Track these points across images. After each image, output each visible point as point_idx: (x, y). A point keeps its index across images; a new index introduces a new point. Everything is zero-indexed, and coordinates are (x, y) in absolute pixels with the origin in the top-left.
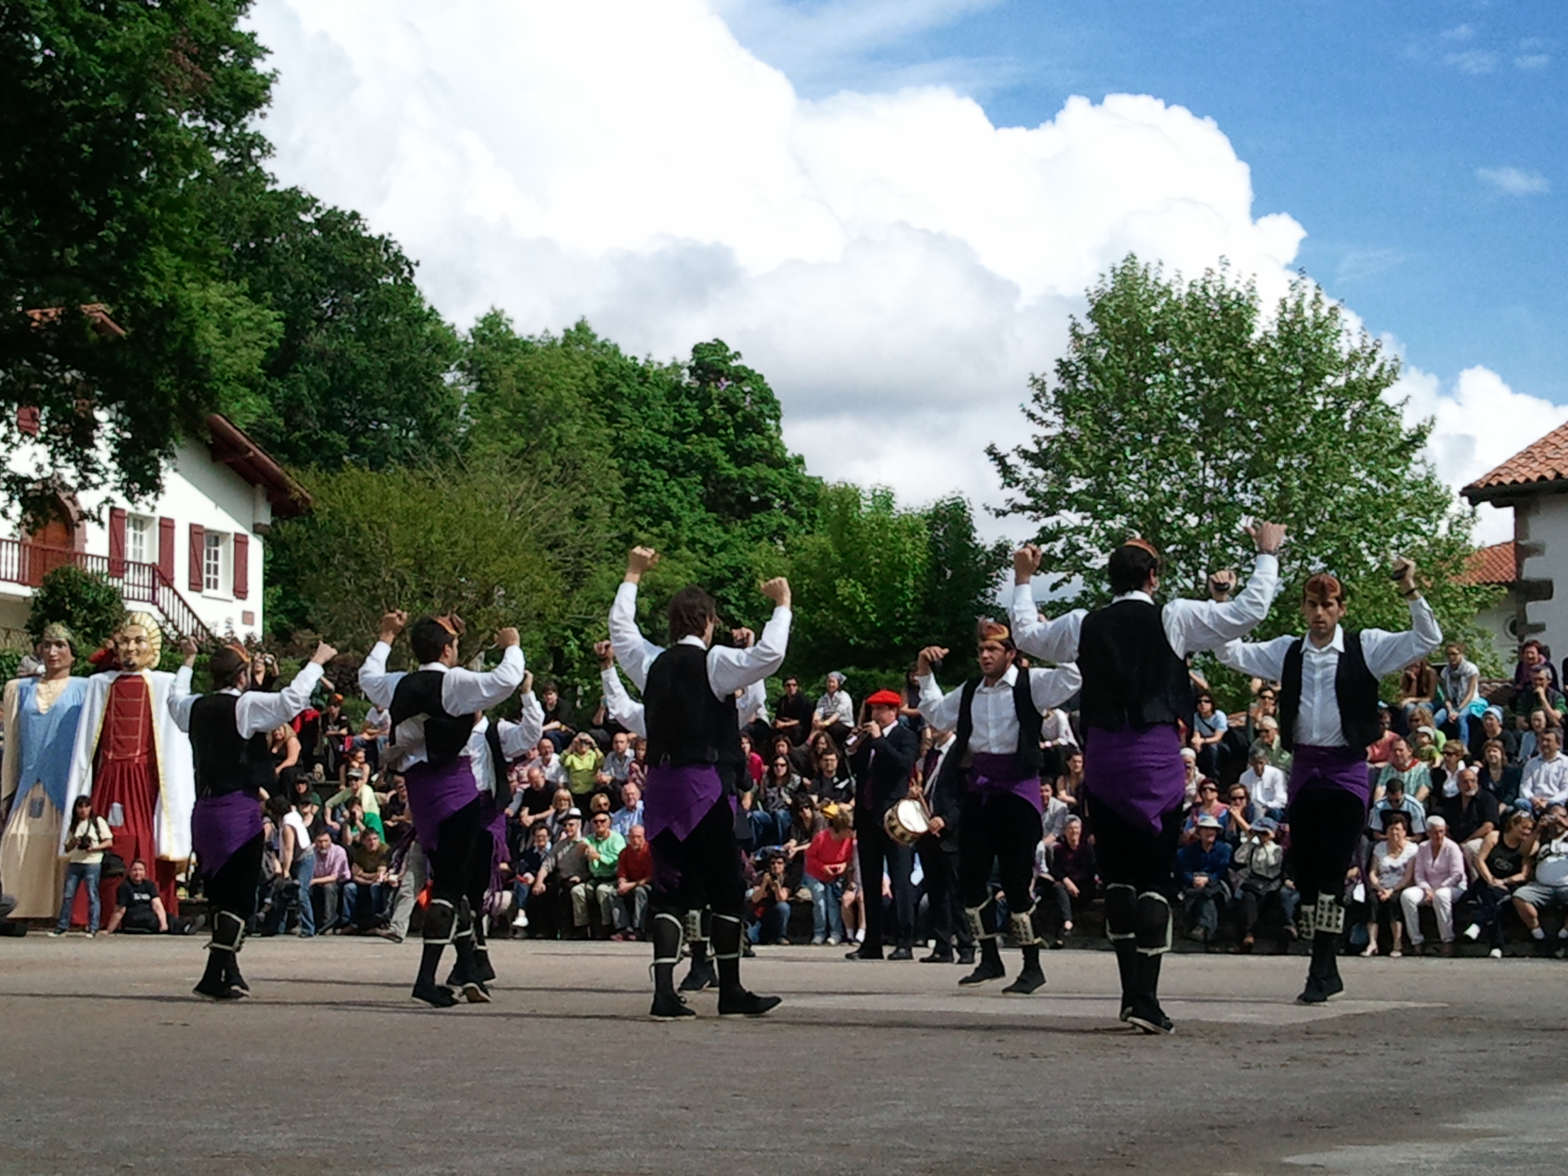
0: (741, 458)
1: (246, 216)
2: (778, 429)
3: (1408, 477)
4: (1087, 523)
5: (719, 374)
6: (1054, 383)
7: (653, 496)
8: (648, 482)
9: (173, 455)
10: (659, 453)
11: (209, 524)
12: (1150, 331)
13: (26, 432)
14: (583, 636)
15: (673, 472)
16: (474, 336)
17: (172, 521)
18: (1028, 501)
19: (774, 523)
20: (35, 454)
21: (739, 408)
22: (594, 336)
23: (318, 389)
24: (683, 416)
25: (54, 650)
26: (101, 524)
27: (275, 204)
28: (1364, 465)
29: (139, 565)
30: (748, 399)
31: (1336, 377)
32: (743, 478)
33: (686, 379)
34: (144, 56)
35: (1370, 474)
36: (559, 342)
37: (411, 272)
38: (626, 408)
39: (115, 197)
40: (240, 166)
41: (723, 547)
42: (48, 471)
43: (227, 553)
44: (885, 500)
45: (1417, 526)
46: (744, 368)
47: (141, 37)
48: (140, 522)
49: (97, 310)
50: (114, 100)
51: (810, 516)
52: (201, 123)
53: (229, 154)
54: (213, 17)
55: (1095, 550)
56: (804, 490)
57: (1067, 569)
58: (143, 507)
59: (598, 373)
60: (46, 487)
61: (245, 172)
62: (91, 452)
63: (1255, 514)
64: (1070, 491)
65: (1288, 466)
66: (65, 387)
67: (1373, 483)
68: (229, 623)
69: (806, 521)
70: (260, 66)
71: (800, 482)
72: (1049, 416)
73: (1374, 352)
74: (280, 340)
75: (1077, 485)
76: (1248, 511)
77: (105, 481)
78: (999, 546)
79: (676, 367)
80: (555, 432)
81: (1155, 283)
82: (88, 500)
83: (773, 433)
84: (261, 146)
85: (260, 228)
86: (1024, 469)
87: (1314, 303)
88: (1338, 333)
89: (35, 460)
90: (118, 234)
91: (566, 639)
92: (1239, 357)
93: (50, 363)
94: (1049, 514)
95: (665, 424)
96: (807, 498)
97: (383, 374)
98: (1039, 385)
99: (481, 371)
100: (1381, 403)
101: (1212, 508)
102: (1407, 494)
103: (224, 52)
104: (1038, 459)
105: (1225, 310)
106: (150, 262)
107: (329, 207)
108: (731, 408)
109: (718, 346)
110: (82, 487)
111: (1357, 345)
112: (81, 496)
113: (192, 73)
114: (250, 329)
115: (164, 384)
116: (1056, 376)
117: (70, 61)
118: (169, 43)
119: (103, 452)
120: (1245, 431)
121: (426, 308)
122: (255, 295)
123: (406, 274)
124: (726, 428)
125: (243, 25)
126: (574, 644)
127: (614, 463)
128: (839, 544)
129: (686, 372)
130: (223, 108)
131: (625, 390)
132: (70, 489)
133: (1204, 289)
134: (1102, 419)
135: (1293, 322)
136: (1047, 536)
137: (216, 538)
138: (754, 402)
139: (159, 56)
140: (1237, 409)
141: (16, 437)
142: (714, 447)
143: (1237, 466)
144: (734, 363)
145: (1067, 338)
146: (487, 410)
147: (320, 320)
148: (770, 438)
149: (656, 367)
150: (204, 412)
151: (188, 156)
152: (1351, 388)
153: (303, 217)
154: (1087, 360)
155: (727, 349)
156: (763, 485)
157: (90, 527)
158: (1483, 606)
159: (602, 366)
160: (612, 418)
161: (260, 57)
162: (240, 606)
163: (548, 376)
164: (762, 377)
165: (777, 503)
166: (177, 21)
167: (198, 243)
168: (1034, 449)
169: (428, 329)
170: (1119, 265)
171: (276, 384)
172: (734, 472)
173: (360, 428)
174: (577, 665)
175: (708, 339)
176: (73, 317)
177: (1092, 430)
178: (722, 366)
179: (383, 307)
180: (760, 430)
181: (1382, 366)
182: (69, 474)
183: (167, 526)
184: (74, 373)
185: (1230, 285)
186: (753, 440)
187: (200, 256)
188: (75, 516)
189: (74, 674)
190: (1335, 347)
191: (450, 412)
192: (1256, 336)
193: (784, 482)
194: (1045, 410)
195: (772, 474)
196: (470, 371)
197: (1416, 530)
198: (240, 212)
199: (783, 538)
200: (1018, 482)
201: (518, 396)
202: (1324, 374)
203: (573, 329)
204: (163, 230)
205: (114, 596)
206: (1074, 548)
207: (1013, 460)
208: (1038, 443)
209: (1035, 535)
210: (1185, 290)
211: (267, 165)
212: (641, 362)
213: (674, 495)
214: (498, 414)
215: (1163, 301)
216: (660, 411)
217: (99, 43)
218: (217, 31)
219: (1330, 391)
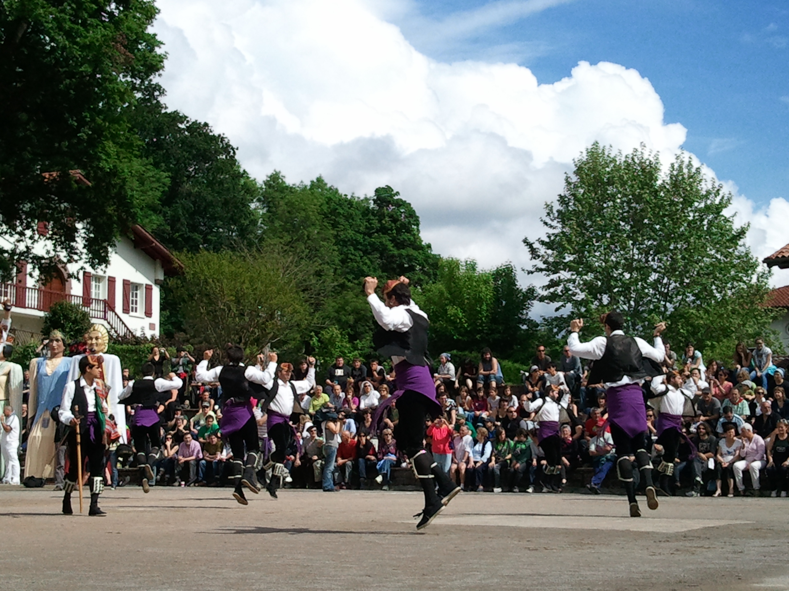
0: (399, 245)
1: (152, 126)
2: (418, 230)
3: (736, 253)
4: (574, 277)
5: (389, 202)
6: (557, 207)
7: (355, 265)
8: (353, 257)
9: (115, 246)
10: (358, 243)
11: (132, 280)
12: (605, 180)
13: (42, 234)
14: (320, 335)
15: (366, 253)
16: (265, 184)
17: (114, 278)
18: (544, 266)
19: (416, 278)
20: (46, 245)
21: (398, 220)
22: (326, 184)
23: (187, 211)
24: (370, 224)
25: (55, 344)
26: (79, 280)
27: (166, 119)
28: (714, 247)
29: (98, 300)
30: (403, 215)
31: (700, 203)
32: (400, 255)
33: (372, 205)
34: (100, 46)
35: (717, 252)
36: (308, 188)
37: (234, 153)
38: (342, 220)
39: (86, 117)
40: (149, 100)
42: (52, 253)
43: (142, 294)
44: (472, 266)
45: (741, 278)
46: (401, 200)
47: (99, 37)
48: (98, 279)
49: (77, 173)
50: (86, 68)
51: (434, 274)
52: (129, 79)
53: (143, 94)
54: (134, 26)
55: (578, 291)
56: (430, 261)
57: (564, 300)
58: (99, 271)
59: (327, 203)
60: (51, 262)
61: (151, 103)
62: (73, 244)
63: (659, 272)
64: (565, 261)
65: (676, 248)
66: (61, 212)
67: (719, 256)
68: (143, 329)
69: (432, 277)
70: (158, 51)
71: (429, 257)
72: (555, 223)
73: (718, 190)
74: (169, 187)
75: (569, 258)
76: (655, 271)
77: (81, 259)
78: (529, 289)
79: (367, 199)
80: (306, 233)
81: (608, 156)
82: (72, 268)
83: (415, 232)
84: (159, 90)
85: (159, 131)
86: (542, 250)
87: (688, 166)
88: (700, 181)
89: (46, 248)
90: (87, 135)
91: (311, 337)
92: (651, 193)
93: (53, 199)
94: (554, 273)
95: (361, 228)
96: (432, 265)
97: (220, 204)
98: (549, 208)
99: (269, 202)
100: (723, 216)
101: (637, 269)
102: (736, 262)
103: (141, 44)
104: (549, 245)
105: (643, 170)
106: (103, 149)
107: (193, 120)
108: (395, 220)
109: (388, 189)
110: (69, 261)
111: (710, 187)
112: (69, 266)
113: (124, 54)
114: (153, 182)
115: (110, 210)
116: (558, 203)
117: (64, 48)
118: (114, 39)
119: (80, 244)
120: (654, 230)
121: (241, 171)
122: (156, 165)
123: (232, 154)
124: (392, 230)
125: (150, 30)
126: (315, 339)
127: (336, 248)
128: (449, 288)
129: (372, 202)
130: (140, 72)
131: (342, 212)
132: (63, 263)
133: (633, 159)
134: (581, 225)
135: (677, 175)
136: (553, 284)
137: (136, 286)
138: (406, 217)
139: (108, 46)
140: (650, 219)
141: (36, 237)
142: (385, 239)
143: (650, 248)
144: (396, 198)
145: (564, 184)
146: (272, 222)
147: (189, 177)
148: (414, 235)
149: (356, 199)
150: (130, 224)
151: (122, 95)
152: (708, 208)
153: (180, 126)
154: (573, 195)
155: (392, 190)
156: (410, 258)
157: (74, 282)
158: (774, 318)
159: (330, 199)
160: (335, 225)
161: (158, 46)
162: (148, 320)
163: (302, 205)
164: (410, 204)
165: (418, 268)
166: (117, 28)
167: (127, 139)
168: (547, 240)
169: (242, 181)
170: (590, 147)
171: (166, 209)
172: (396, 252)
173: (209, 231)
174: (317, 350)
175: (383, 185)
176: (65, 176)
177: (576, 230)
178: (389, 199)
179: (220, 170)
180: (409, 231)
181: (723, 197)
182: (63, 255)
183: (112, 281)
184: (66, 204)
185: (646, 156)
186: (405, 236)
187: (128, 145)
188: (66, 276)
189: (64, 355)
190: (699, 188)
191: (254, 222)
192: (659, 182)
193: (421, 258)
194: (552, 220)
195: (415, 253)
196: (264, 202)
197: (741, 280)
198: (149, 124)
199: (421, 286)
200: (539, 256)
201: (287, 214)
202: (694, 201)
203: (315, 181)
204: (110, 133)
205: (85, 316)
206: (567, 290)
207: (536, 245)
208: (549, 237)
209: (547, 283)
210: (623, 159)
211: (162, 100)
212: (349, 197)
213: (366, 264)
214: (277, 224)
215: (612, 165)
216: (359, 222)
217: (78, 39)
218: (136, 34)
219: (696, 210)
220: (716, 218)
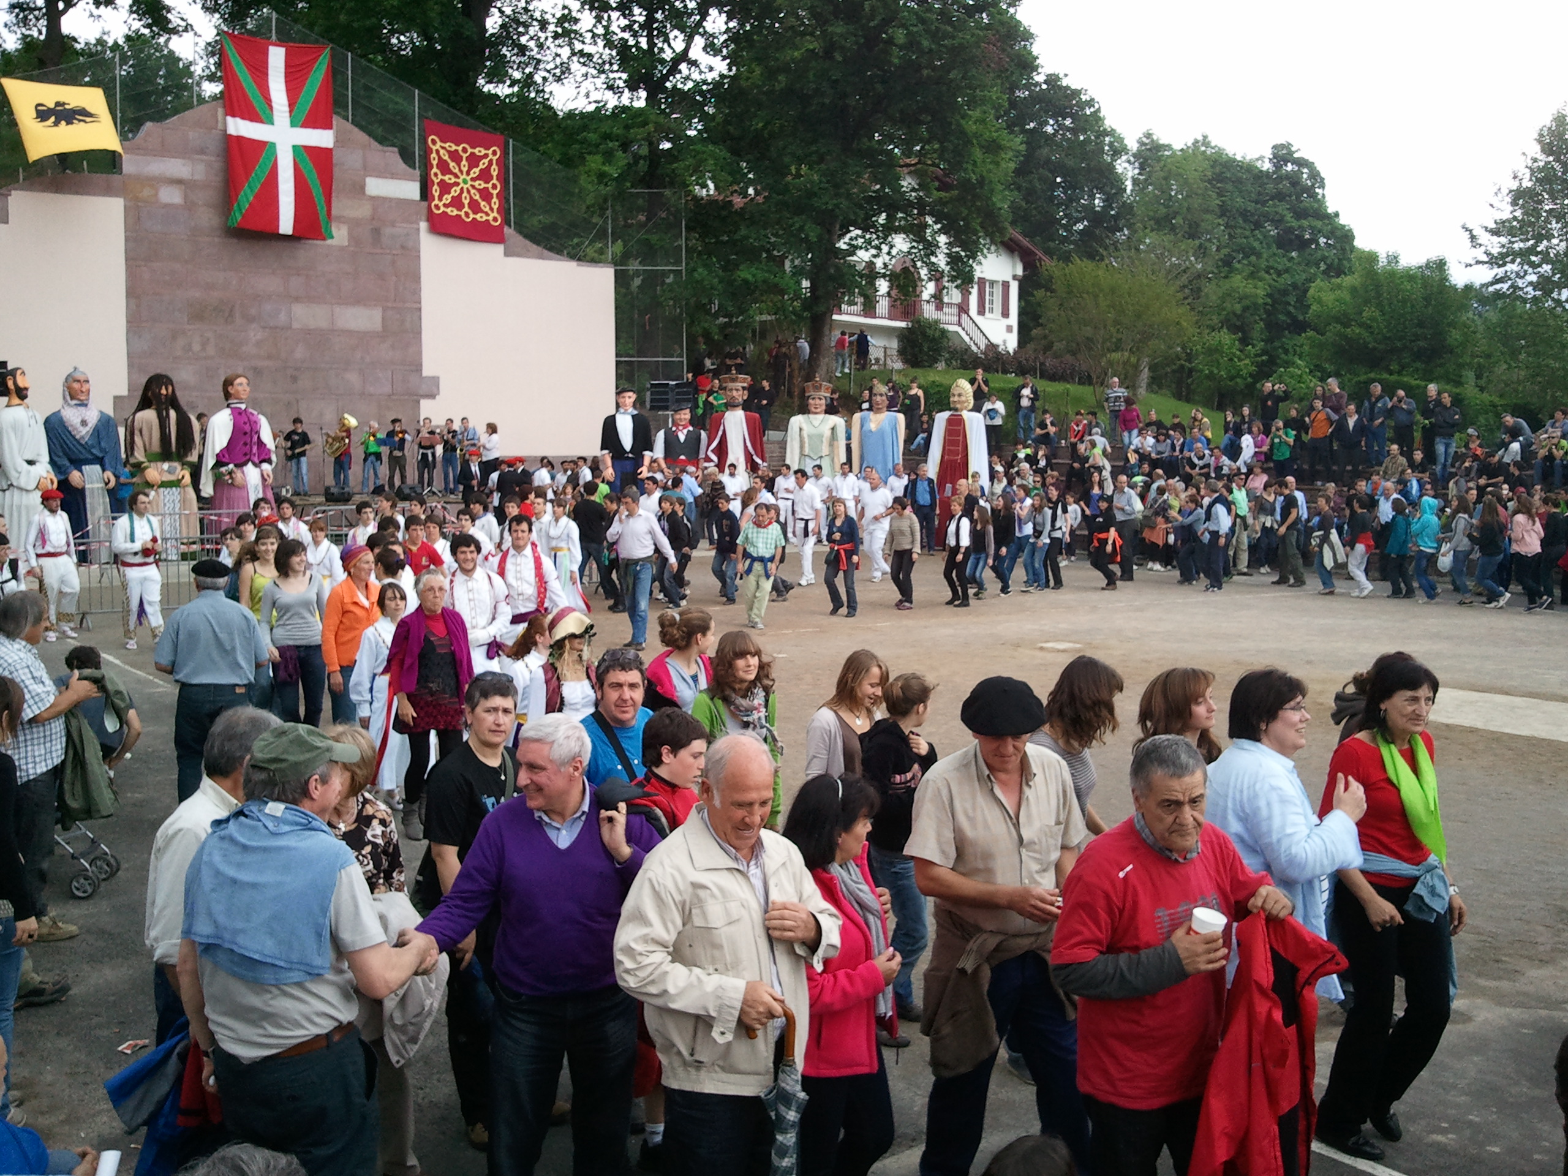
0: (1300, 214)
2: (1324, 195)
5: (1286, 162)
7: (1245, 240)
8: (1242, 231)
10: (1249, 213)
16: (1137, 143)
21: (1299, 182)
22: (1211, 143)
30: (1304, 176)
32: (1300, 227)
33: (1267, 166)
36: (1190, 149)
37: (1099, 108)
41: (1287, 271)
43: (999, 292)
46: (1303, 158)
56: (1338, 233)
59: (1213, 167)
71: (1336, 228)
74: (1024, 156)
79: (1261, 159)
83: (1320, 197)
95: (1253, 195)
107: (1051, 72)
108: (1294, 182)
109: (1287, 146)
121: (1107, 128)
123: (1096, 109)
124: (1290, 196)
127: (1220, 221)
129: (1267, 161)
131: (1229, 176)
138: (1308, 178)
142: (1282, 208)
144: (1296, 155)
148: (1319, 201)
155: (1292, 147)
156: (1313, 230)
159: (1215, 161)
162: (1005, 322)
164: (1313, 163)
169: (1107, 139)
171: (1021, 182)
172: (1295, 224)
175: (1281, 142)
178: (1289, 157)
180: (1313, 195)
186: (1308, 203)
191: (1122, 188)
193: (1326, 228)
203: (1199, 139)
212: (1238, 158)
216: (1249, 188)
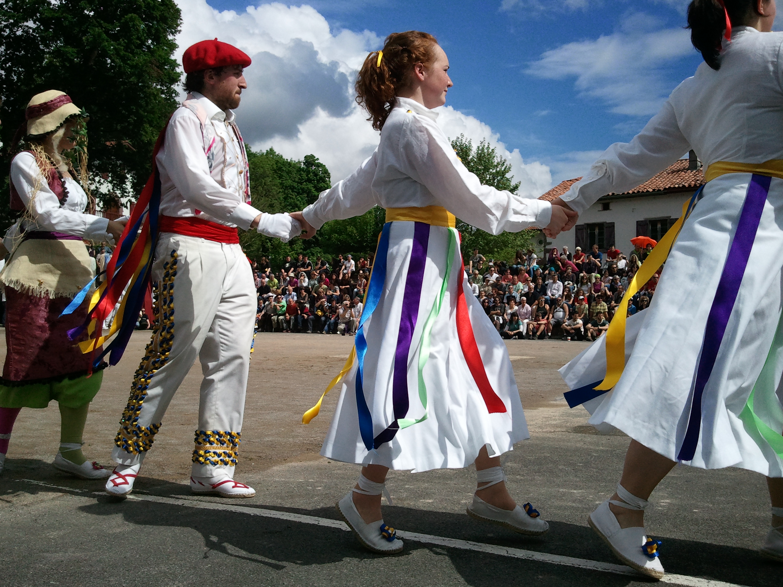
5: (312, 165)
8: (291, 196)
10: (294, 188)
13: (105, 180)
14: (272, 242)
15: (298, 193)
20: (108, 186)
21: (318, 175)
22: (275, 152)
24: (302, 177)
26: (127, 208)
30: (321, 172)
31: (493, 170)
33: (302, 166)
34: (143, 66)
36: (265, 154)
38: (284, 174)
39: (133, 109)
42: (112, 191)
46: (320, 163)
47: (142, 60)
49: (127, 142)
50: (133, 79)
52: (159, 87)
53: (166, 95)
54: (163, 54)
60: (111, 196)
61: (171, 101)
62: (125, 186)
66: (117, 167)
70: (177, 70)
73: (504, 162)
77: (129, 195)
80: (263, 181)
82: (124, 200)
83: (328, 182)
84: (176, 93)
87: (487, 148)
88: (494, 157)
89: (108, 188)
90: (134, 120)
91: (267, 242)
93: (112, 158)
95: (296, 179)
100: (506, 177)
103: (167, 65)
106: (143, 129)
108: (316, 175)
109: (312, 156)
110: (122, 196)
111: (499, 160)
113: (157, 71)
117: (120, 67)
118: (150, 62)
124: (314, 181)
125: (172, 57)
126: (269, 244)
127: (281, 190)
129: (302, 164)
130: (166, 82)
131: (284, 169)
132: (118, 197)
133: (456, 143)
135: (481, 153)
139: (147, 66)
141: (102, 181)
142: (310, 186)
144: (316, 162)
149: (293, 162)
151: (155, 96)
152: (497, 173)
157: (124, 208)
158: (533, 236)
159: (277, 162)
160: (280, 177)
161: (177, 67)
163: (261, 164)
166: (152, 55)
167: (158, 123)
174: (270, 250)
176: (120, 145)
180: (324, 181)
181: (506, 167)
182: (118, 192)
184: (120, 162)
185: (464, 142)
188: (120, 205)
190: (493, 161)
192: (470, 157)
202: (490, 169)
204: (147, 119)
216: (295, 175)
217: (129, 62)
218: (164, 59)
219: (491, 174)
220: (502, 178)
